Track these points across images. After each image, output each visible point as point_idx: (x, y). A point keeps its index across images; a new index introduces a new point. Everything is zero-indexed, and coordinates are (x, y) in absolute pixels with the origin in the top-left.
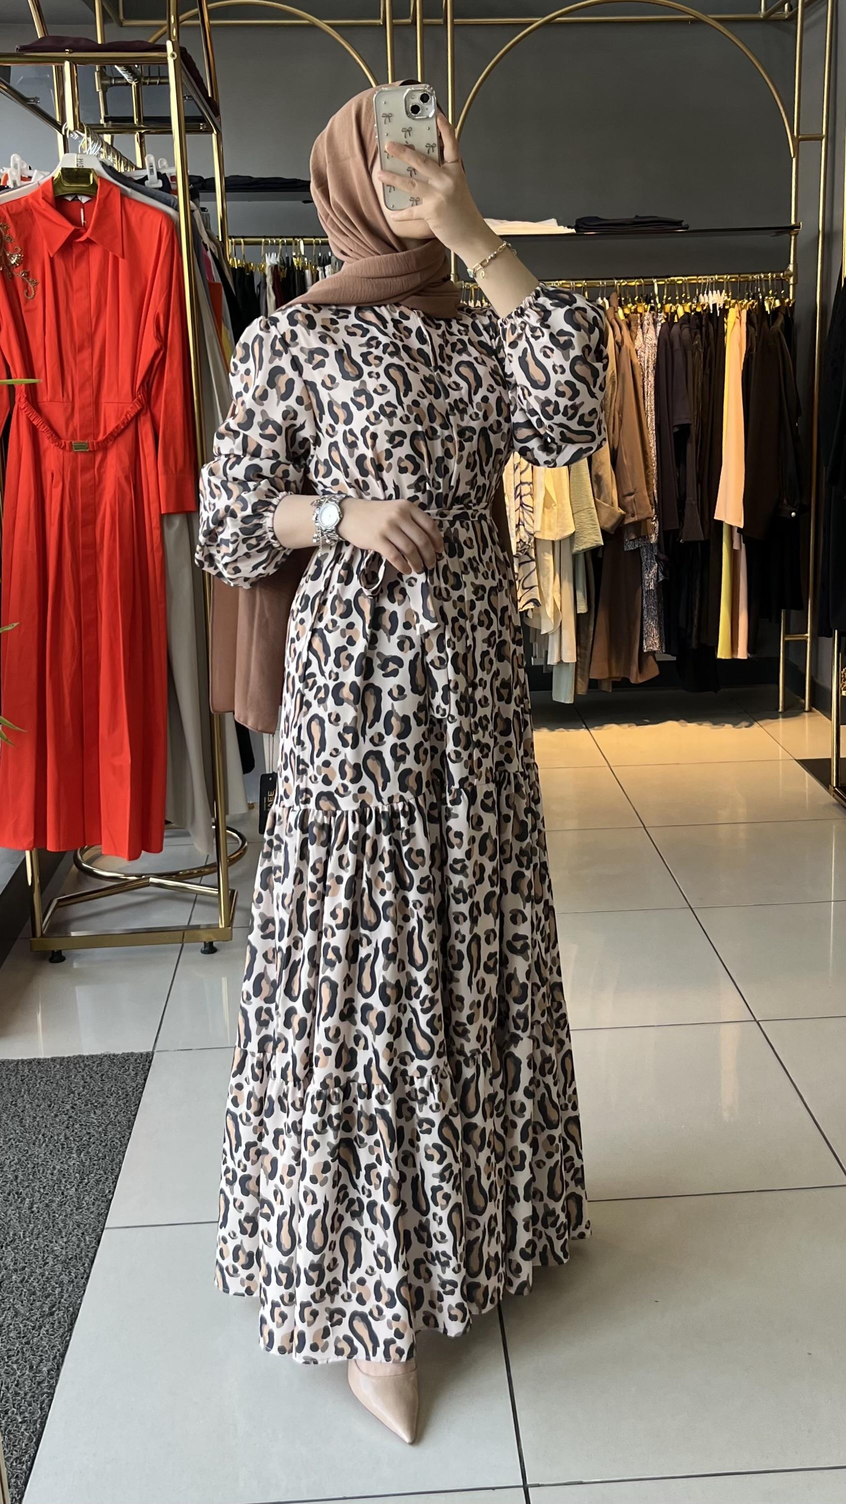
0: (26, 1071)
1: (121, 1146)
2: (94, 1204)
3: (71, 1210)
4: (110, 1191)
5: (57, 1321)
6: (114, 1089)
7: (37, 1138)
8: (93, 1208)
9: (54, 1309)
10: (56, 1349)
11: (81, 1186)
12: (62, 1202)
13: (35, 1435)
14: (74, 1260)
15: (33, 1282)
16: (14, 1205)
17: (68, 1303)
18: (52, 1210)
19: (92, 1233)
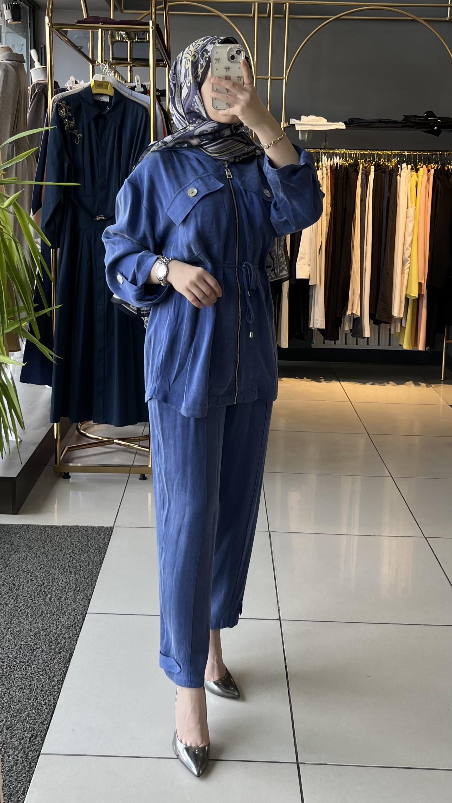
0: (50, 531)
1: (96, 573)
2: (82, 600)
3: (71, 603)
4: (90, 595)
5: (62, 657)
6: (93, 544)
7: (54, 565)
8: (81, 603)
9: (61, 651)
10: (62, 670)
11: (76, 591)
12: (66, 598)
13: (50, 712)
14: (72, 628)
15: (51, 636)
16: (42, 597)
17: (68, 648)
18: (61, 601)
19: (81, 614)
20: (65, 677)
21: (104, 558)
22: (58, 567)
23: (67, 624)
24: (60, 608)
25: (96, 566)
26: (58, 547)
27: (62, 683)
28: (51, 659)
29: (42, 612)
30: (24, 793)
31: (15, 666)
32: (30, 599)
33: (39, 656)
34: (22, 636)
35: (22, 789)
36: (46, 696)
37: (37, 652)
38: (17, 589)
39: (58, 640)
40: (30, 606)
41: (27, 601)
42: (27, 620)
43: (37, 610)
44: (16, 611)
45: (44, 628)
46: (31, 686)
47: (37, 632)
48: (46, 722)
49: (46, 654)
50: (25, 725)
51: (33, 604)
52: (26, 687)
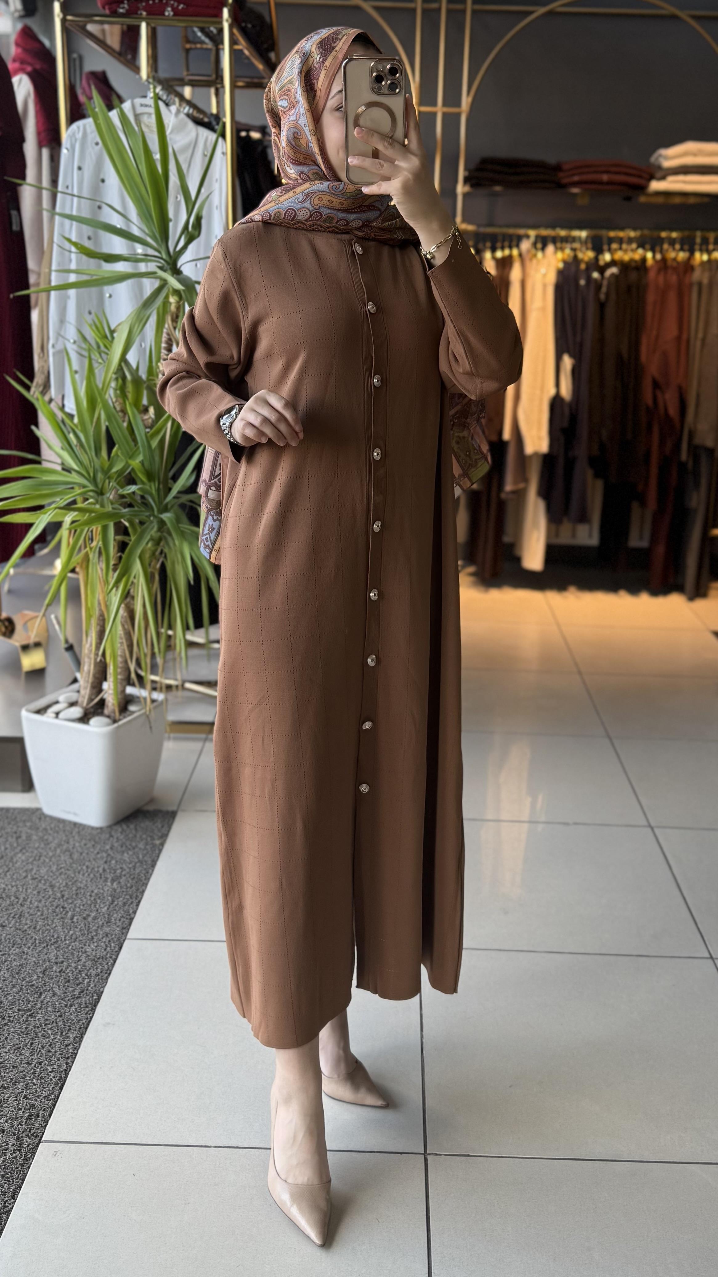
3: (103, 923)
4: (133, 912)
5: (84, 1003)
6: (144, 836)
7: (82, 869)
8: (119, 923)
9: (82, 994)
10: (81, 1022)
11: (112, 906)
12: (95, 917)
13: (60, 1082)
14: (101, 960)
15: (68, 973)
16: (59, 916)
17: (94, 990)
18: (88, 922)
19: (117, 941)
20: (86, 1031)
21: (158, 856)
22: (87, 871)
23: (94, 954)
24: (86, 932)
25: (145, 869)
26: (90, 840)
27: (81, 1041)
28: (66, 1006)
29: (58, 937)
30: (14, 1196)
31: (10, 1017)
32: (40, 919)
33: (49, 1002)
34: (24, 973)
35: (11, 1190)
36: (56, 1060)
37: (46, 996)
38: (21, 905)
39: (78, 979)
40: (39, 930)
41: (36, 921)
42: (34, 950)
43: (50, 935)
44: (18, 937)
45: (60, 960)
46: (34, 1045)
47: (47, 967)
48: (53, 1097)
49: (59, 999)
50: (20, 1100)
51: (44, 926)
52: (26, 1046)
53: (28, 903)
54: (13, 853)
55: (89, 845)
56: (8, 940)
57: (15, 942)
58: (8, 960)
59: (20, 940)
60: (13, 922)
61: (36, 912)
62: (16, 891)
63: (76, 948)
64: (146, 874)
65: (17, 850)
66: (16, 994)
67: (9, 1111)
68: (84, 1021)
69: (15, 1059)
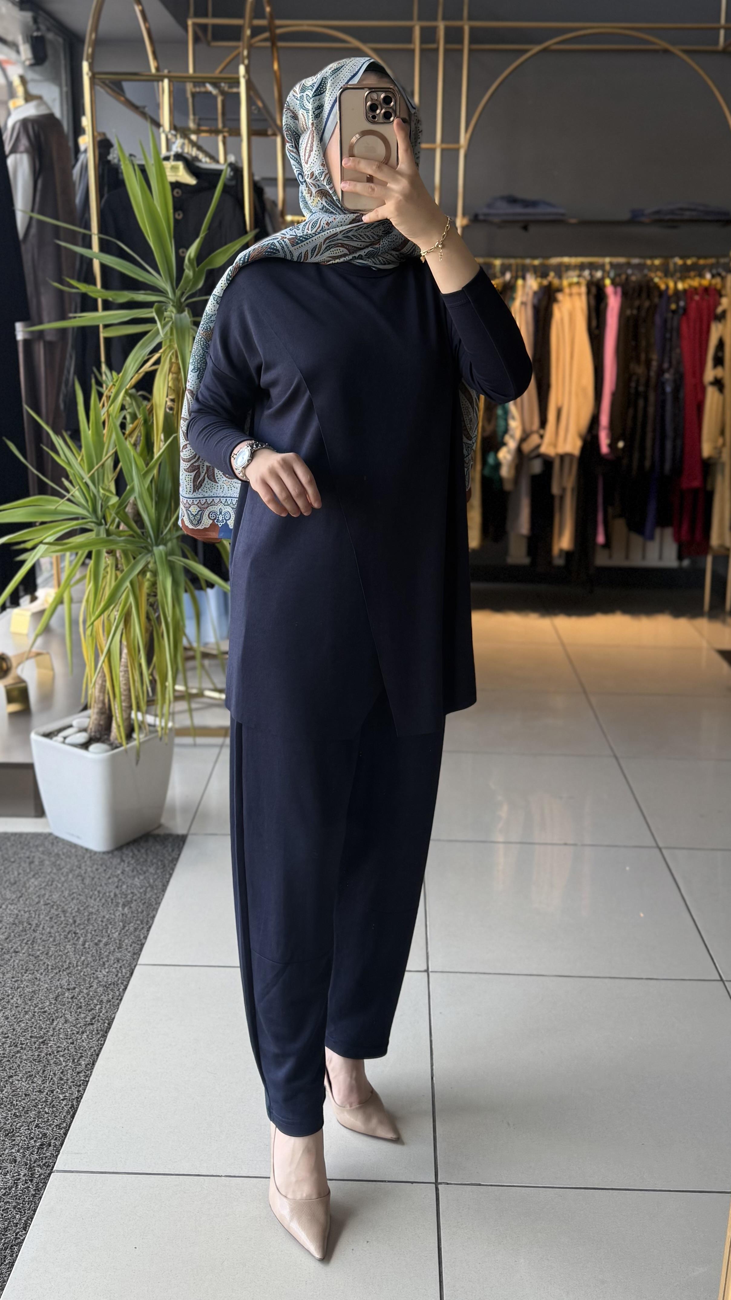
1: (156, 904)
2: (131, 946)
3: (114, 949)
4: (144, 937)
5: (95, 1029)
6: (155, 861)
7: (93, 894)
8: (130, 949)
9: (94, 1020)
10: (93, 1049)
11: (123, 931)
12: (108, 942)
13: (72, 1110)
14: (113, 986)
15: (80, 999)
16: (72, 941)
17: (105, 1017)
18: (100, 948)
19: (128, 967)
20: (97, 1059)
21: (168, 882)
22: (99, 896)
23: (105, 980)
24: (98, 958)
25: (156, 894)
26: (101, 865)
27: (93, 1069)
28: (78, 1033)
29: (70, 963)
30: (26, 1227)
31: (22, 1044)
32: (53, 945)
33: (61, 1028)
34: (36, 999)
35: (23, 1221)
36: (67, 1088)
37: (58, 1023)
38: (34, 930)
39: (90, 1004)
40: (51, 956)
41: (48, 947)
42: (47, 976)
43: (62, 961)
44: (31, 963)
45: (71, 987)
46: (46, 1073)
47: (60, 994)
48: (64, 1126)
49: (71, 1026)
50: (32, 1129)
51: (57, 952)
52: (38, 1074)
53: (41, 928)
54: (26, 878)
55: (101, 870)
56: (21, 967)
57: (27, 968)
58: (21, 987)
59: (32, 967)
60: (26, 948)
61: (48, 938)
62: (29, 917)
63: (89, 975)
64: (157, 899)
65: (30, 876)
66: (29, 1021)
67: (21, 1140)
68: (96, 1048)
69: (27, 1087)
